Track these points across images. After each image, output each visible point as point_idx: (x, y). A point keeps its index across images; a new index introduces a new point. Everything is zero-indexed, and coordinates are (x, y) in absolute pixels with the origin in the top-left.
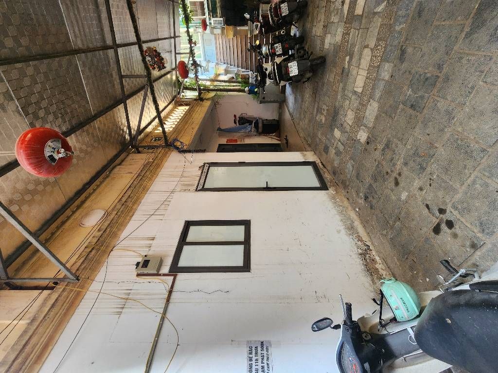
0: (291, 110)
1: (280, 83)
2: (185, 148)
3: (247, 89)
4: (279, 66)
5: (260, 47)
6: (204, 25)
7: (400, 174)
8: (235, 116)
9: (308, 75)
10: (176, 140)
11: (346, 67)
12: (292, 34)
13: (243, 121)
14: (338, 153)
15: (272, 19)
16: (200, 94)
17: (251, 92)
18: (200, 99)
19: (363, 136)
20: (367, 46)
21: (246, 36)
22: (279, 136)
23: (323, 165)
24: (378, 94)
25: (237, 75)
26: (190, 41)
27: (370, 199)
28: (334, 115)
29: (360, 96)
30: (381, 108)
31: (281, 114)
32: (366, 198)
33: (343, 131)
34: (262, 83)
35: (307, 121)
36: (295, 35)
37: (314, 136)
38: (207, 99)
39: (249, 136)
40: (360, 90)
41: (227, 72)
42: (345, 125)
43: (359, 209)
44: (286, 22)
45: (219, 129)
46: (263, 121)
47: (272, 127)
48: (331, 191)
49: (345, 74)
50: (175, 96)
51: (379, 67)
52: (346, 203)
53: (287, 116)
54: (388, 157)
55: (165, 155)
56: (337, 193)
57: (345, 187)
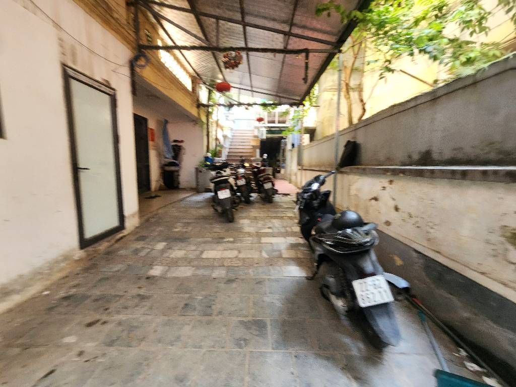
0: (188, 199)
1: (213, 183)
2: (138, 70)
3: (209, 155)
4: (226, 181)
5: (244, 167)
6: (260, 120)
7: (105, 323)
8: (182, 141)
9: (219, 209)
10: (148, 61)
11: (225, 240)
12: (252, 194)
13: (177, 150)
14: (136, 251)
15: (262, 176)
16: (204, 105)
17: (207, 159)
18: (199, 105)
19: (156, 271)
20: (240, 252)
21: (252, 156)
22: (161, 189)
23: (122, 238)
24: (200, 272)
25: (222, 147)
26: (249, 105)
27: (65, 303)
28: (182, 239)
29: (198, 258)
30: (187, 278)
31: (184, 190)
32: (66, 298)
33: (163, 251)
34: (214, 167)
35: (177, 214)
36: (251, 196)
37: (158, 223)
38: (199, 114)
39: (159, 155)
40: (204, 256)
41: (225, 137)
42: (170, 251)
43: (48, 295)
44: (260, 189)
45: (166, 122)
46: (177, 171)
47: (170, 181)
48: (79, 254)
49: (219, 240)
50: (201, 79)
51: (224, 266)
52: (57, 276)
53: (182, 195)
54: (130, 303)
55: (125, 39)
56: (77, 261)
57: (86, 270)
